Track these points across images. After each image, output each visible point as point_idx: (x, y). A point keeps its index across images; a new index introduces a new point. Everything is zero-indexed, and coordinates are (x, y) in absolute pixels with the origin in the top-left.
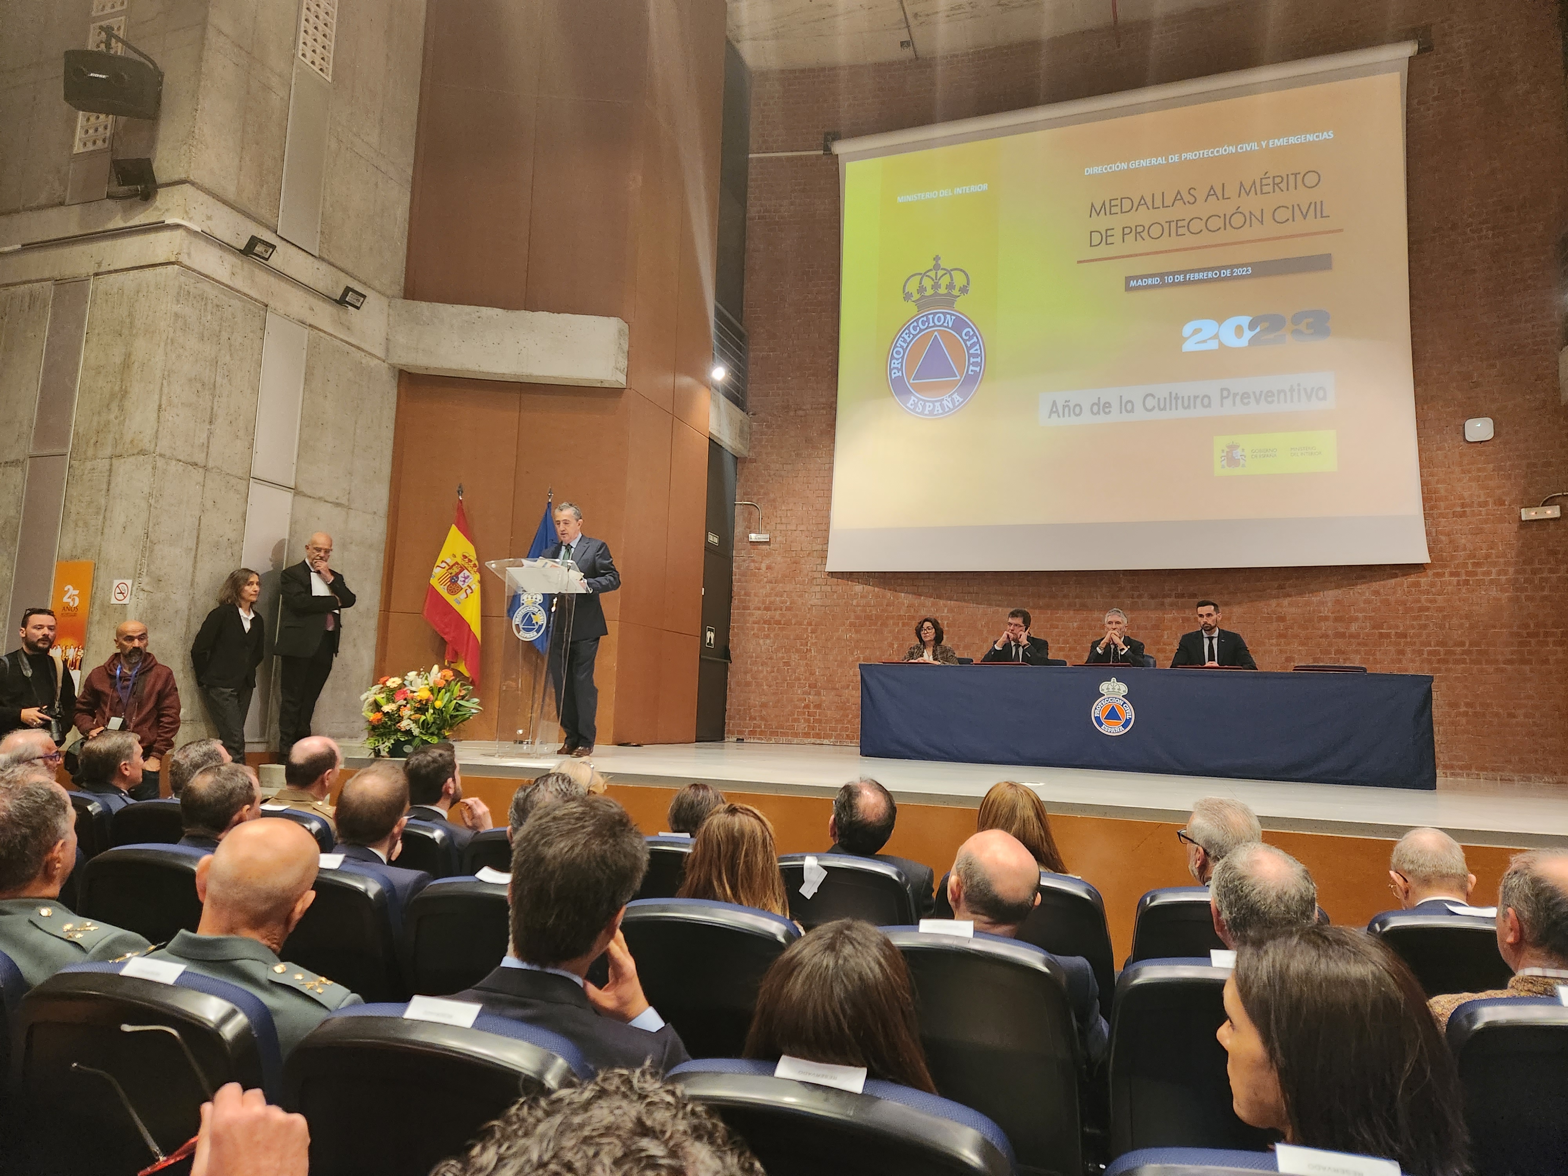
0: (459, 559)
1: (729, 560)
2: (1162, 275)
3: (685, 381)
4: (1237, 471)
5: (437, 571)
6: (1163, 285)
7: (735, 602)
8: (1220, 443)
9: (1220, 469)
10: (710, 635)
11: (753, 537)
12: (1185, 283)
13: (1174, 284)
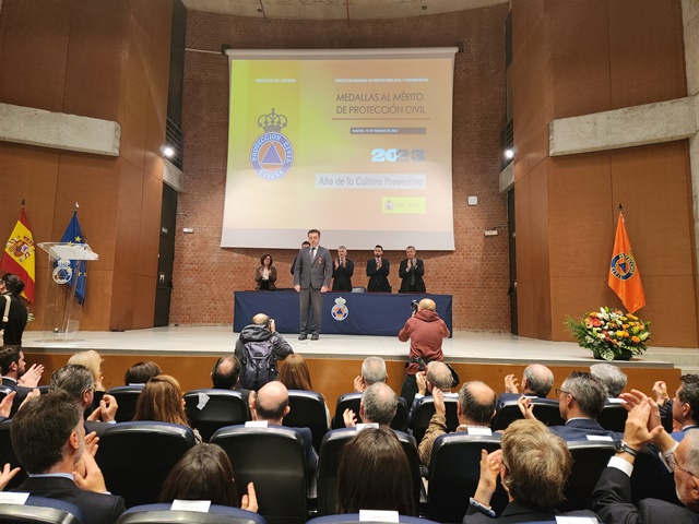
0: (22, 239)
1: (174, 241)
2: (364, 129)
3: (151, 154)
4: (391, 211)
5: (8, 244)
6: (365, 133)
7: (176, 260)
8: (385, 199)
9: (384, 210)
10: (162, 276)
11: (185, 230)
12: (374, 133)
13: (369, 133)
